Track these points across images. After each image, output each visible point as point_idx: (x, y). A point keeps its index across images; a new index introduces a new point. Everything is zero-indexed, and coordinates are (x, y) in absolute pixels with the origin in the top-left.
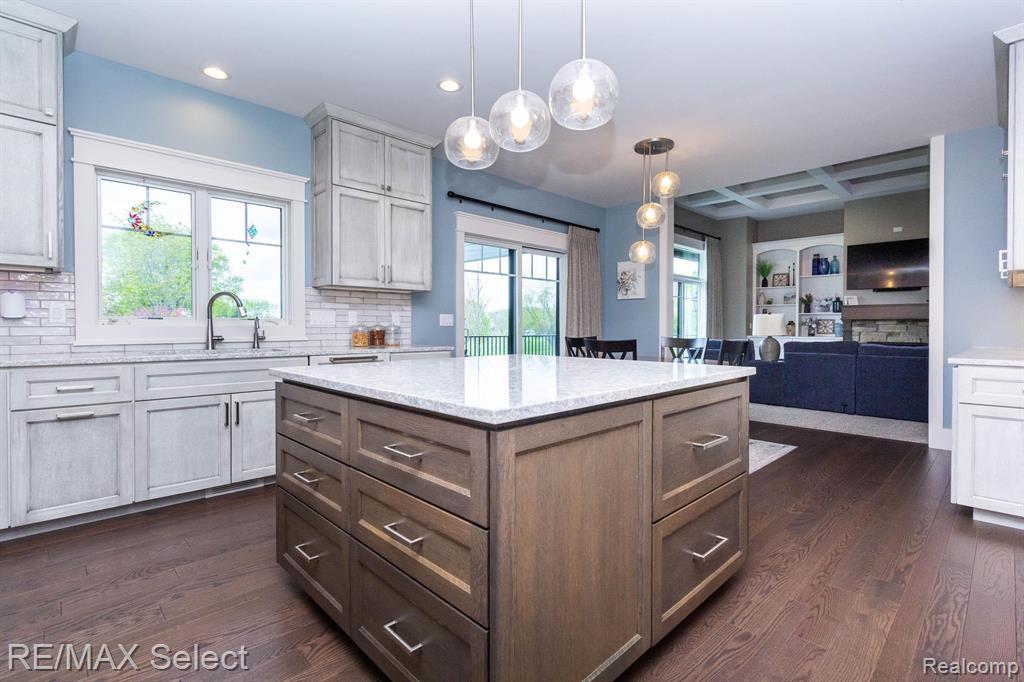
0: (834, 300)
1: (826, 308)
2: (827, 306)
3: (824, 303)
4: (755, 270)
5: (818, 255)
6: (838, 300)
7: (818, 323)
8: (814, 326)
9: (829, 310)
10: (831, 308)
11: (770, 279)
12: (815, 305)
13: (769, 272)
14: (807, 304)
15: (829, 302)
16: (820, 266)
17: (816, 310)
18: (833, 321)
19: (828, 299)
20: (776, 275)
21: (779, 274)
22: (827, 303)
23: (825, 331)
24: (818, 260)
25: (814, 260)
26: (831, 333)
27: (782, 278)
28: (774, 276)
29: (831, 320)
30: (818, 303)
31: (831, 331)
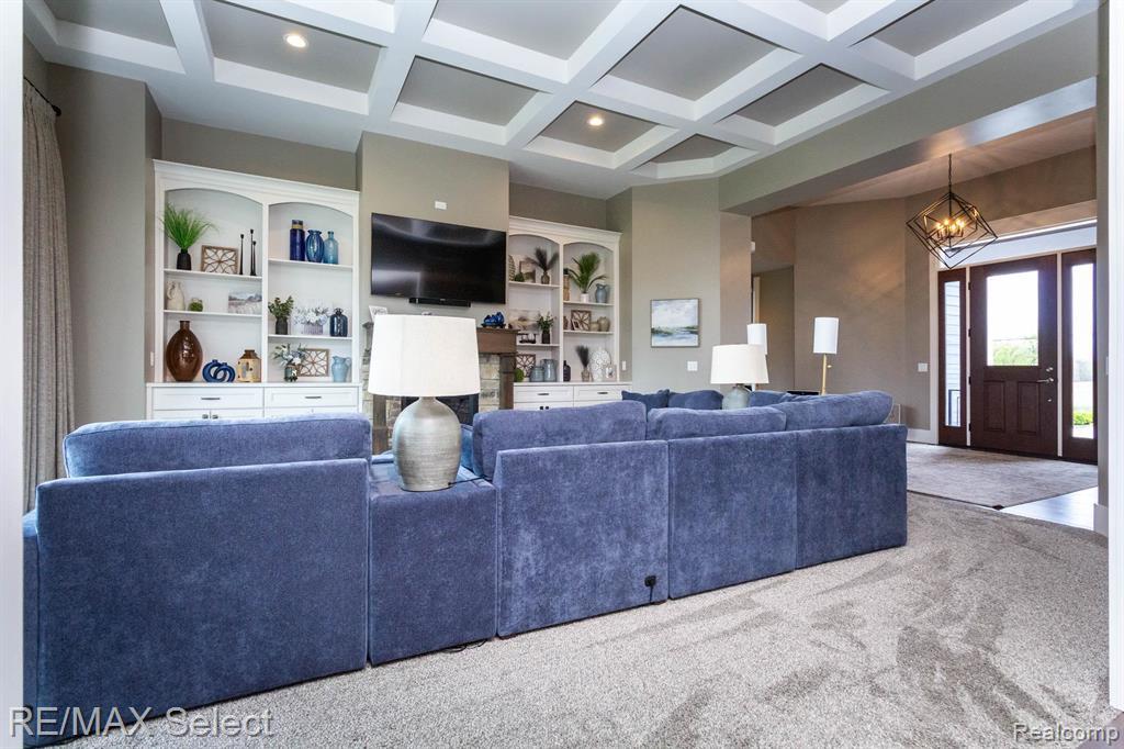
0: (331, 312)
1: (316, 328)
2: (318, 323)
3: (313, 318)
4: (159, 227)
5: (301, 223)
6: (338, 313)
7: (302, 353)
8: (297, 361)
9: (321, 332)
10: (326, 328)
11: (195, 252)
12: (295, 317)
13: (192, 242)
14: (281, 316)
15: (321, 317)
16: (305, 246)
17: (297, 331)
18: (327, 352)
19: (320, 310)
20: (209, 248)
21: (218, 249)
22: (317, 318)
23: (313, 371)
24: (302, 233)
25: (293, 232)
26: (323, 375)
27: (224, 259)
28: (205, 248)
29: (323, 351)
30: (301, 316)
31: (322, 371)
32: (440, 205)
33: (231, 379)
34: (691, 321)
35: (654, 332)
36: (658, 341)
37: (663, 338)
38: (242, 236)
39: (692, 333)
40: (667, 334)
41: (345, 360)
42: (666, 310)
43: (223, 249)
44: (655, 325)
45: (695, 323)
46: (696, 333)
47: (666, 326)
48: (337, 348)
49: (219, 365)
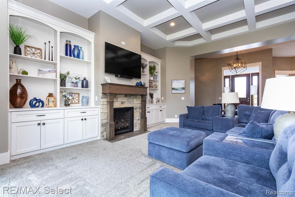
0: (82, 79)
2: (76, 83)
3: (75, 81)
5: (70, 42)
6: (85, 79)
7: (71, 94)
9: (78, 86)
10: (80, 85)
11: (22, 47)
12: (67, 80)
13: (21, 43)
14: (63, 79)
15: (78, 80)
16: (72, 51)
17: (68, 85)
18: (79, 94)
19: (77, 78)
20: (28, 47)
21: (33, 47)
22: (76, 81)
23: (73, 102)
24: (70, 46)
25: (67, 45)
26: (77, 103)
27: (35, 52)
28: (26, 47)
29: (77, 94)
30: (70, 79)
31: (77, 102)
32: (123, 43)
33: (43, 106)
34: (183, 86)
35: (173, 89)
36: (174, 91)
37: (175, 91)
38: (45, 44)
39: (183, 89)
40: (176, 89)
41: (86, 97)
42: (176, 83)
43: (35, 48)
44: (173, 87)
45: (184, 87)
46: (184, 89)
47: (176, 87)
48: (83, 93)
49: (37, 100)
